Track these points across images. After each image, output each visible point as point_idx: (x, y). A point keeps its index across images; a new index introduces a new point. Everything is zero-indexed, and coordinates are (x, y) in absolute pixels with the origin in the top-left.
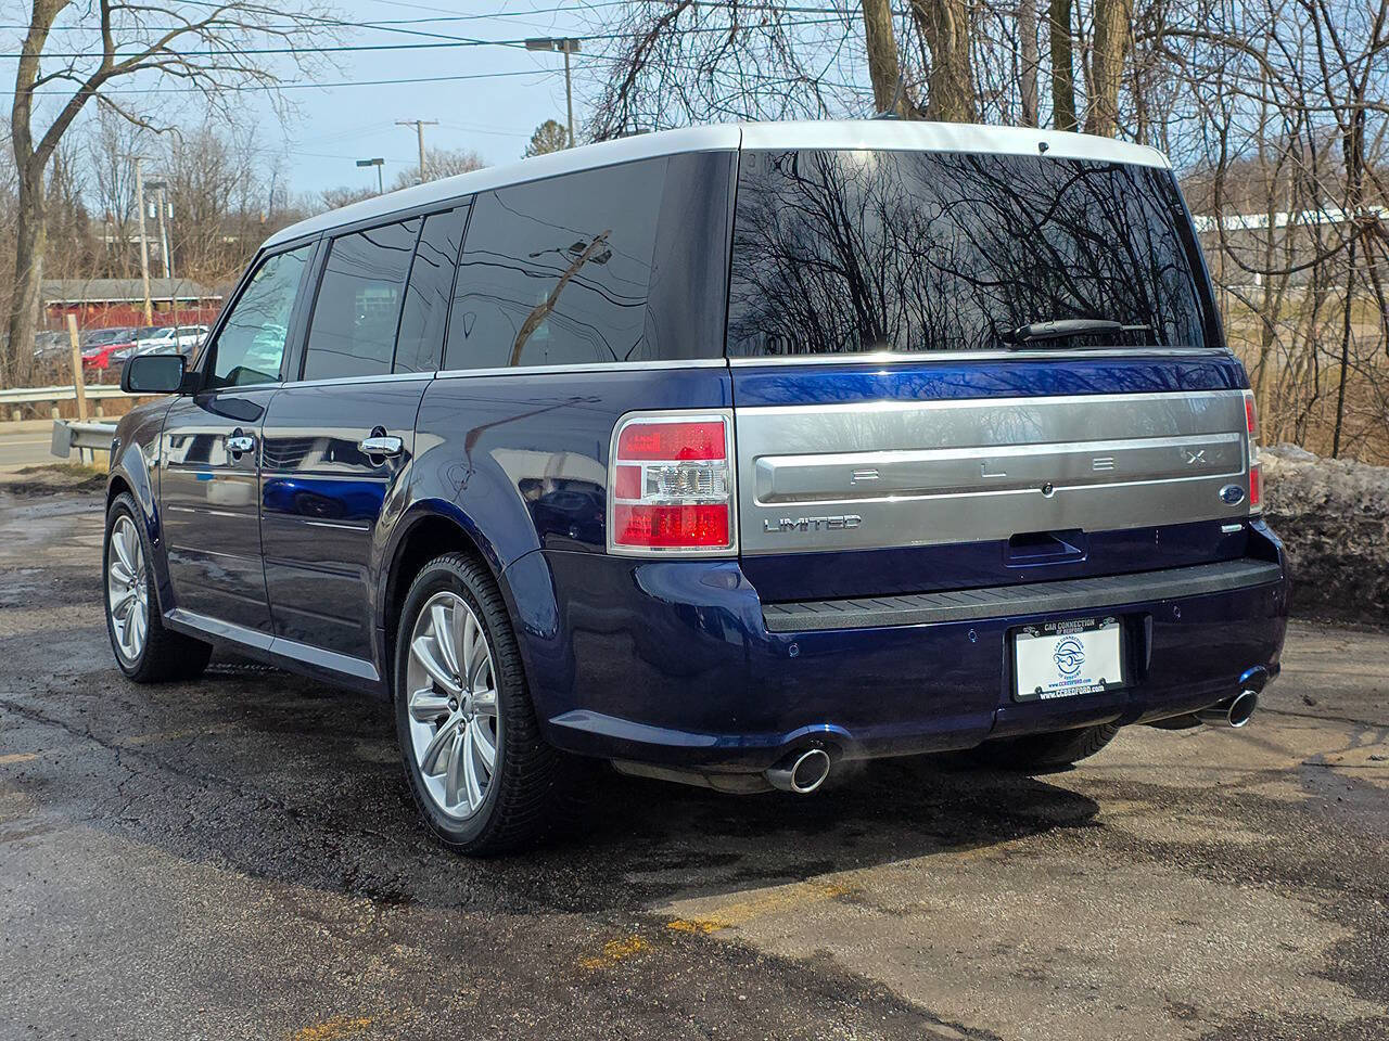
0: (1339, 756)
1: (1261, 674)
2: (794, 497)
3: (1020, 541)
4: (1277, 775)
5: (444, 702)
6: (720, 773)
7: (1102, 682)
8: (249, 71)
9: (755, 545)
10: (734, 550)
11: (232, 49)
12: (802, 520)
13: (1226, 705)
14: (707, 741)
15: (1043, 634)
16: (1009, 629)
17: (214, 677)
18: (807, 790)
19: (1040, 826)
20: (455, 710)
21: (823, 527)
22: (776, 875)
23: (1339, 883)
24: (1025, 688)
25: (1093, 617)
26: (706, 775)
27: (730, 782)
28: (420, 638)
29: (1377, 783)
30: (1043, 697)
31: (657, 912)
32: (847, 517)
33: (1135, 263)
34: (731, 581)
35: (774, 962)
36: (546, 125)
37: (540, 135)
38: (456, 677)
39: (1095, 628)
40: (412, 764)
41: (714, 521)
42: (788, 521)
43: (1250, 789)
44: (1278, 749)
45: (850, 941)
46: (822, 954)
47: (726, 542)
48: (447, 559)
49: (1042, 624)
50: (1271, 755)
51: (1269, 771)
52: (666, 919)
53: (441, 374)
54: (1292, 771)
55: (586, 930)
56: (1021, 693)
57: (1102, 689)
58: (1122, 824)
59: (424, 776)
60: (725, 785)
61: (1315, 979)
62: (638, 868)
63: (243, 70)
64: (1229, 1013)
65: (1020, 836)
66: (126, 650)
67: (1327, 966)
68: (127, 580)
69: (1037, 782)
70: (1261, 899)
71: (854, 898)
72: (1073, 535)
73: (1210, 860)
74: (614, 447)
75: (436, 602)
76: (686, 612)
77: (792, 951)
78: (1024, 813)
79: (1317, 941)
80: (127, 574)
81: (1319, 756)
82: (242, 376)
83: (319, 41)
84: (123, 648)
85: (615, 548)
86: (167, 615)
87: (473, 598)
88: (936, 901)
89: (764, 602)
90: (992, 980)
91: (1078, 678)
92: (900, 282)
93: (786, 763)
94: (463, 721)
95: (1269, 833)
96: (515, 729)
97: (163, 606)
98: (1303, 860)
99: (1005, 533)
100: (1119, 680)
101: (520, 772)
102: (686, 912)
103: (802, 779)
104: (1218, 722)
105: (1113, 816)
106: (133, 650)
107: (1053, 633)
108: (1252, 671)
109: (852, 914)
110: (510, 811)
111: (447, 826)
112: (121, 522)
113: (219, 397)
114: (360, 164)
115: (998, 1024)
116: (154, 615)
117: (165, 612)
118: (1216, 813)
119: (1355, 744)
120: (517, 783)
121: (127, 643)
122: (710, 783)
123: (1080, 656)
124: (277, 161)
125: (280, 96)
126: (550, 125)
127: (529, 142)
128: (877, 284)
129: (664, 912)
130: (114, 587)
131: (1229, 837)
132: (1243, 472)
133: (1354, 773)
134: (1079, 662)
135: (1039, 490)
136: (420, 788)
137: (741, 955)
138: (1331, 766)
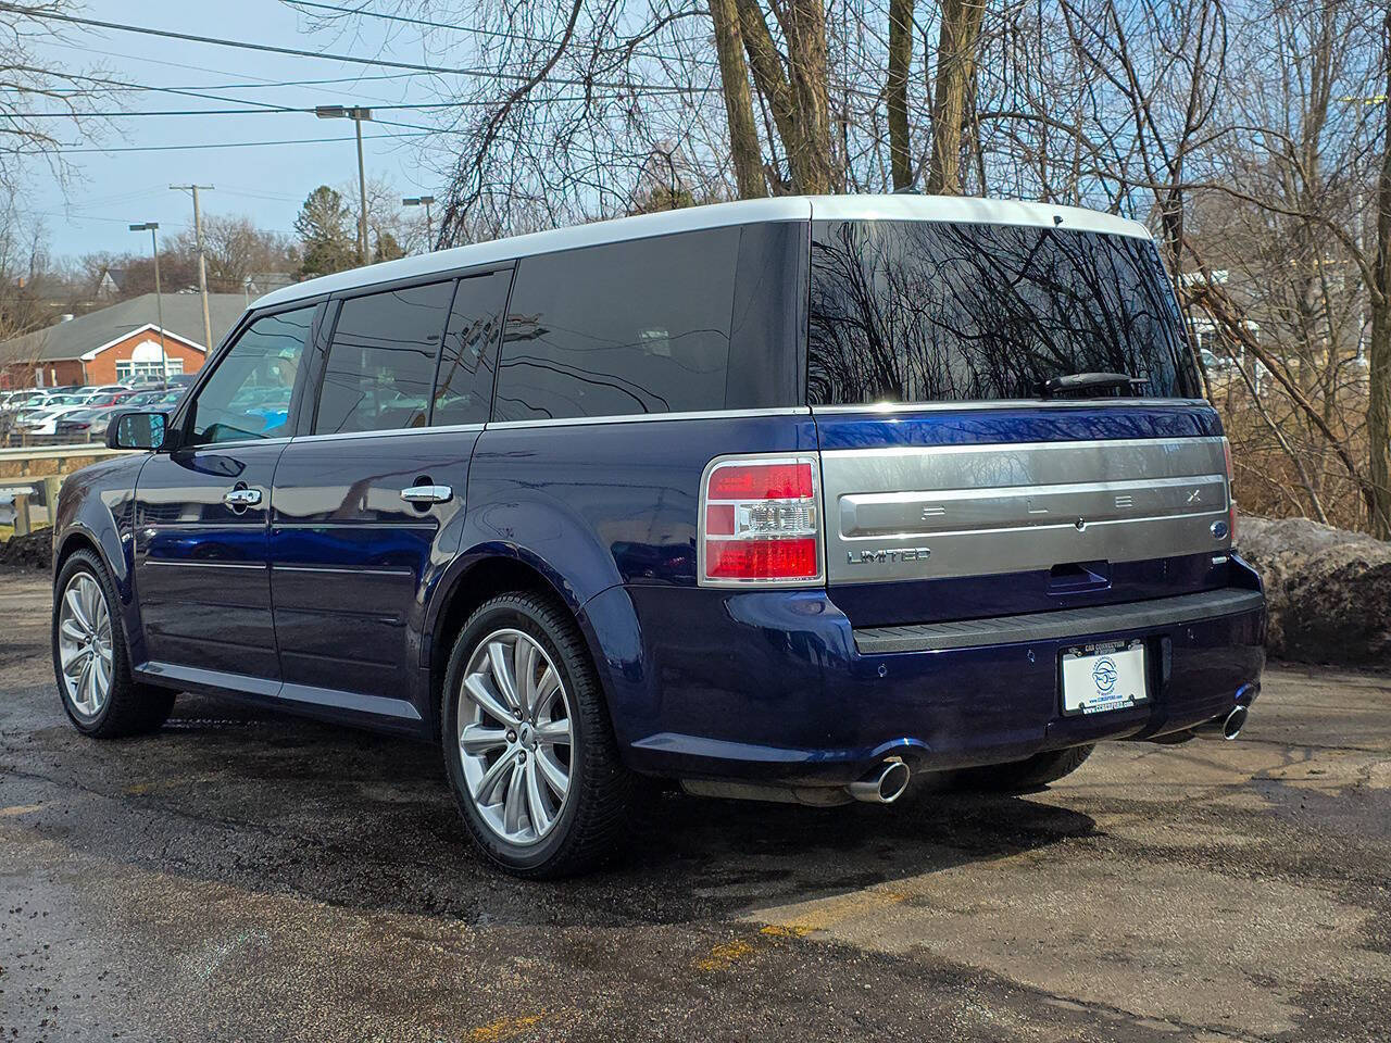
0: (1281, 771)
1: (1250, 691)
2: (875, 531)
3: (1061, 570)
4: (1235, 788)
5: (501, 734)
6: (805, 788)
7: (1131, 698)
8: (27, 133)
9: (841, 575)
10: (822, 580)
11: (9, 111)
12: (880, 552)
13: (1222, 719)
14: (801, 756)
15: (1085, 654)
16: (1057, 649)
17: (173, 731)
18: (890, 799)
19: (1051, 838)
20: (513, 741)
21: (897, 559)
22: (835, 885)
23: (1340, 875)
24: (1071, 705)
25: (1121, 639)
26: (793, 788)
27: (816, 796)
28: (473, 675)
29: (1327, 792)
30: (1085, 712)
31: (744, 920)
32: (919, 550)
33: (1106, 313)
34: (815, 608)
35: (877, 957)
36: (319, 190)
37: (313, 200)
38: (516, 710)
39: (1125, 649)
40: (465, 795)
41: (801, 554)
42: (868, 553)
43: (1217, 801)
44: (1224, 768)
45: (937, 936)
46: (917, 949)
47: (814, 573)
48: (511, 598)
49: (1084, 645)
50: (1221, 773)
51: (1224, 785)
52: (756, 925)
53: (490, 426)
54: (1245, 785)
55: (687, 938)
56: (1068, 708)
57: (1131, 704)
58: (1122, 832)
59: (479, 806)
60: (807, 798)
61: (1361, 951)
62: (702, 885)
63: (21, 132)
64: (1302, 980)
65: (1038, 846)
66: (81, 707)
67: (1366, 940)
68: (82, 636)
69: (1022, 800)
70: (1280, 888)
71: (919, 901)
72: (1100, 566)
73: (1218, 857)
74: (705, 488)
75: (494, 640)
76: (774, 636)
77: (892, 946)
78: (1030, 826)
79: (1350, 921)
80: (83, 631)
81: (1264, 771)
82: (221, 433)
83: (99, 105)
84: (76, 704)
85: (704, 581)
86: (139, 669)
87: (544, 633)
88: (995, 901)
89: (853, 628)
90: (1083, 962)
91: (1113, 694)
92: (905, 335)
93: (871, 775)
94: (523, 752)
95: (1257, 835)
96: (593, 755)
97: (133, 659)
98: (1298, 857)
99: (1047, 563)
100: (1145, 696)
101: (597, 795)
102: (774, 919)
103: (887, 789)
104: (1213, 735)
105: (1110, 826)
106: (90, 706)
107: (1092, 654)
108: (1243, 689)
109: (926, 916)
110: (586, 833)
111: (510, 852)
112: (77, 579)
113: (197, 454)
114: (133, 228)
115: (1110, 998)
116: (122, 670)
117: (137, 665)
118: (1200, 821)
119: (1289, 761)
120: (595, 806)
121: (81, 699)
122: (797, 798)
123: (1112, 675)
124: (39, 225)
125: (60, 159)
126: (323, 191)
127: (302, 209)
128: (888, 338)
129: (752, 919)
130: (64, 644)
131: (1224, 840)
132: (1226, 510)
133: (1303, 785)
134: (1113, 679)
135: (1074, 525)
136: (476, 819)
137: (843, 952)
138: (1279, 779)
